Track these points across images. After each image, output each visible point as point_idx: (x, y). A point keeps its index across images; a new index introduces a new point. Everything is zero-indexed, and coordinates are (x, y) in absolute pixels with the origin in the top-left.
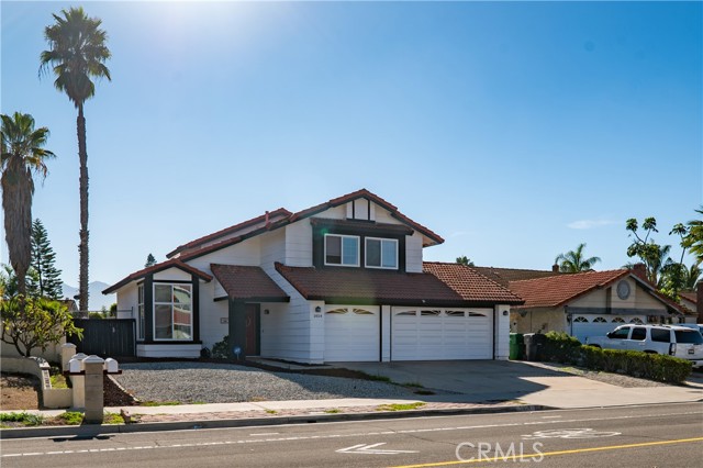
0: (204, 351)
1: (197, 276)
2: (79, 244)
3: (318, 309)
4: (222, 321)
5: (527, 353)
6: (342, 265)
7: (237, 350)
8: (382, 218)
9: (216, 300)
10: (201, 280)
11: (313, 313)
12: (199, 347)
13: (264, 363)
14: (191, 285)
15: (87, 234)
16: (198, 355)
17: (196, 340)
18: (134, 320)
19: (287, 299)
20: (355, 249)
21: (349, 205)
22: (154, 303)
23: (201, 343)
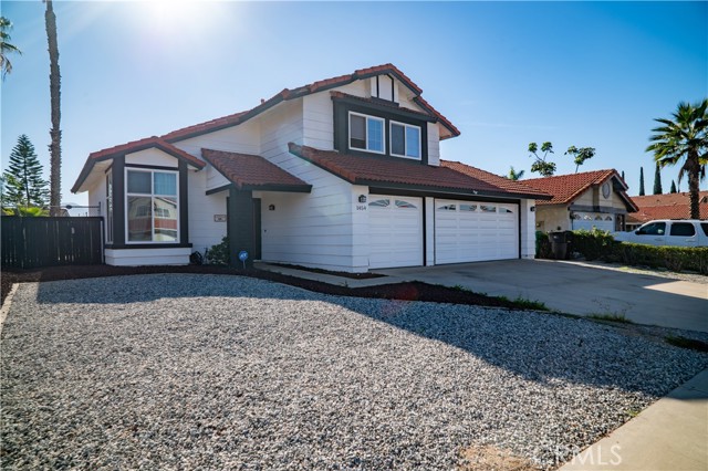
0: (194, 257)
1: (184, 161)
2: (50, 143)
3: (361, 199)
4: (218, 218)
5: (553, 251)
6: (367, 150)
7: (243, 256)
8: (404, 102)
9: (208, 193)
10: (190, 167)
11: (356, 204)
12: (188, 251)
13: (266, 268)
14: (177, 173)
15: (60, 133)
16: (186, 261)
17: (185, 243)
18: (102, 218)
19: (307, 189)
20: (380, 133)
21: (374, 80)
22: (126, 194)
23: (191, 246)
